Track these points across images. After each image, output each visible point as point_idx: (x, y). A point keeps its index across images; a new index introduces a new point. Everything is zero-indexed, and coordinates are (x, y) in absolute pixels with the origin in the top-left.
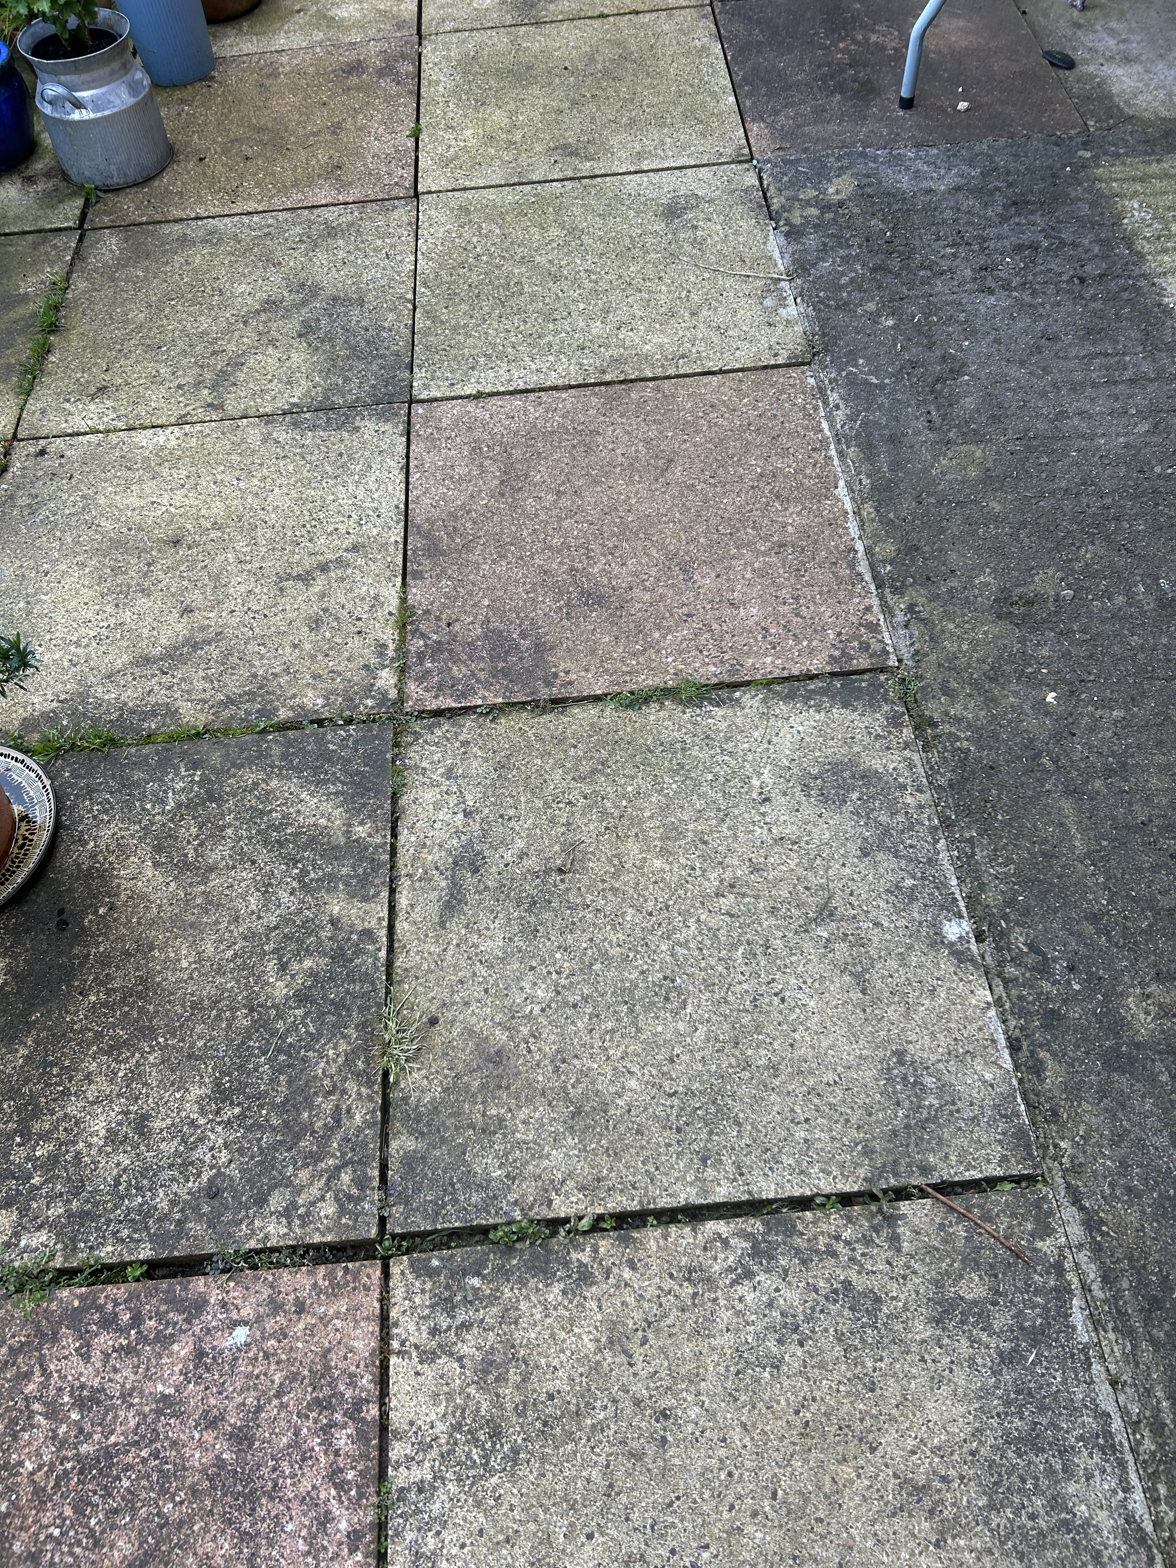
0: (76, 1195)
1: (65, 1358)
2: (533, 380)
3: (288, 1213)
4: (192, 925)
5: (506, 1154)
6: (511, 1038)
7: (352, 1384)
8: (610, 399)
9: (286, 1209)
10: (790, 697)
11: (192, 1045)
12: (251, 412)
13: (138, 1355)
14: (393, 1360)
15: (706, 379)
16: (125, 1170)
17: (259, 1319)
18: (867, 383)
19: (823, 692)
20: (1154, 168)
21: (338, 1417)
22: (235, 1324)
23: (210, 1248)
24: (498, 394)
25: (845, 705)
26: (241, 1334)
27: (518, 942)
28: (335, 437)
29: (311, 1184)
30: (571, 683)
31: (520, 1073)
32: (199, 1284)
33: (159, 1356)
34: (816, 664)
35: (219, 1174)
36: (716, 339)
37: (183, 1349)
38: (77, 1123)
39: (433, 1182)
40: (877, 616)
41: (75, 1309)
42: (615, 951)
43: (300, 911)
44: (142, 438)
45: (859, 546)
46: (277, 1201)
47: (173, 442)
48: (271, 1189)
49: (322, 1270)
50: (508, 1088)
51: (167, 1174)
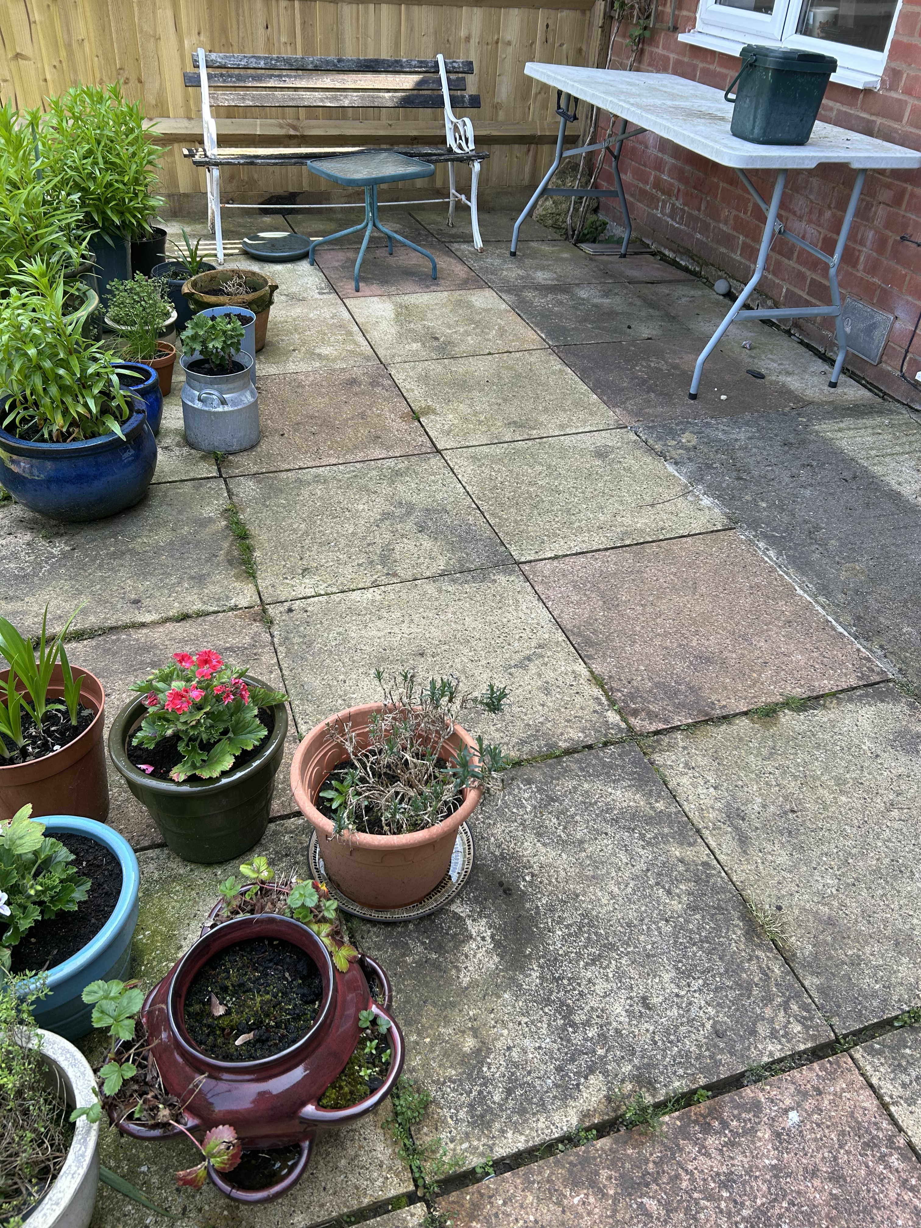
0: (633, 1054)
1: (695, 1159)
2: (584, 547)
3: (774, 1035)
4: (593, 877)
5: (875, 975)
6: (831, 909)
7: (878, 1129)
8: (636, 554)
9: (772, 1033)
10: (850, 700)
11: (645, 950)
12: (419, 576)
13: (740, 1145)
14: (893, 1109)
15: (684, 540)
16: (654, 1033)
17: (799, 1105)
18: (774, 536)
19: (867, 695)
20: (842, 425)
21: (883, 1149)
22: (786, 1111)
23: (741, 1069)
24: (567, 555)
25: (883, 701)
26: (794, 1117)
27: (796, 855)
28: (484, 586)
29: (776, 1015)
30: (725, 706)
31: (849, 928)
32: (748, 1092)
33: (753, 1142)
34: (853, 681)
35: (715, 1023)
36: (674, 518)
37: (765, 1133)
38: (602, 1011)
39: (845, 1000)
40: (865, 652)
41: (680, 1127)
42: (854, 851)
43: (656, 858)
44: (355, 596)
45: (830, 619)
46: (763, 1030)
47: (378, 598)
48: (754, 1024)
49: (816, 1065)
50: (849, 937)
51: (683, 1029)
